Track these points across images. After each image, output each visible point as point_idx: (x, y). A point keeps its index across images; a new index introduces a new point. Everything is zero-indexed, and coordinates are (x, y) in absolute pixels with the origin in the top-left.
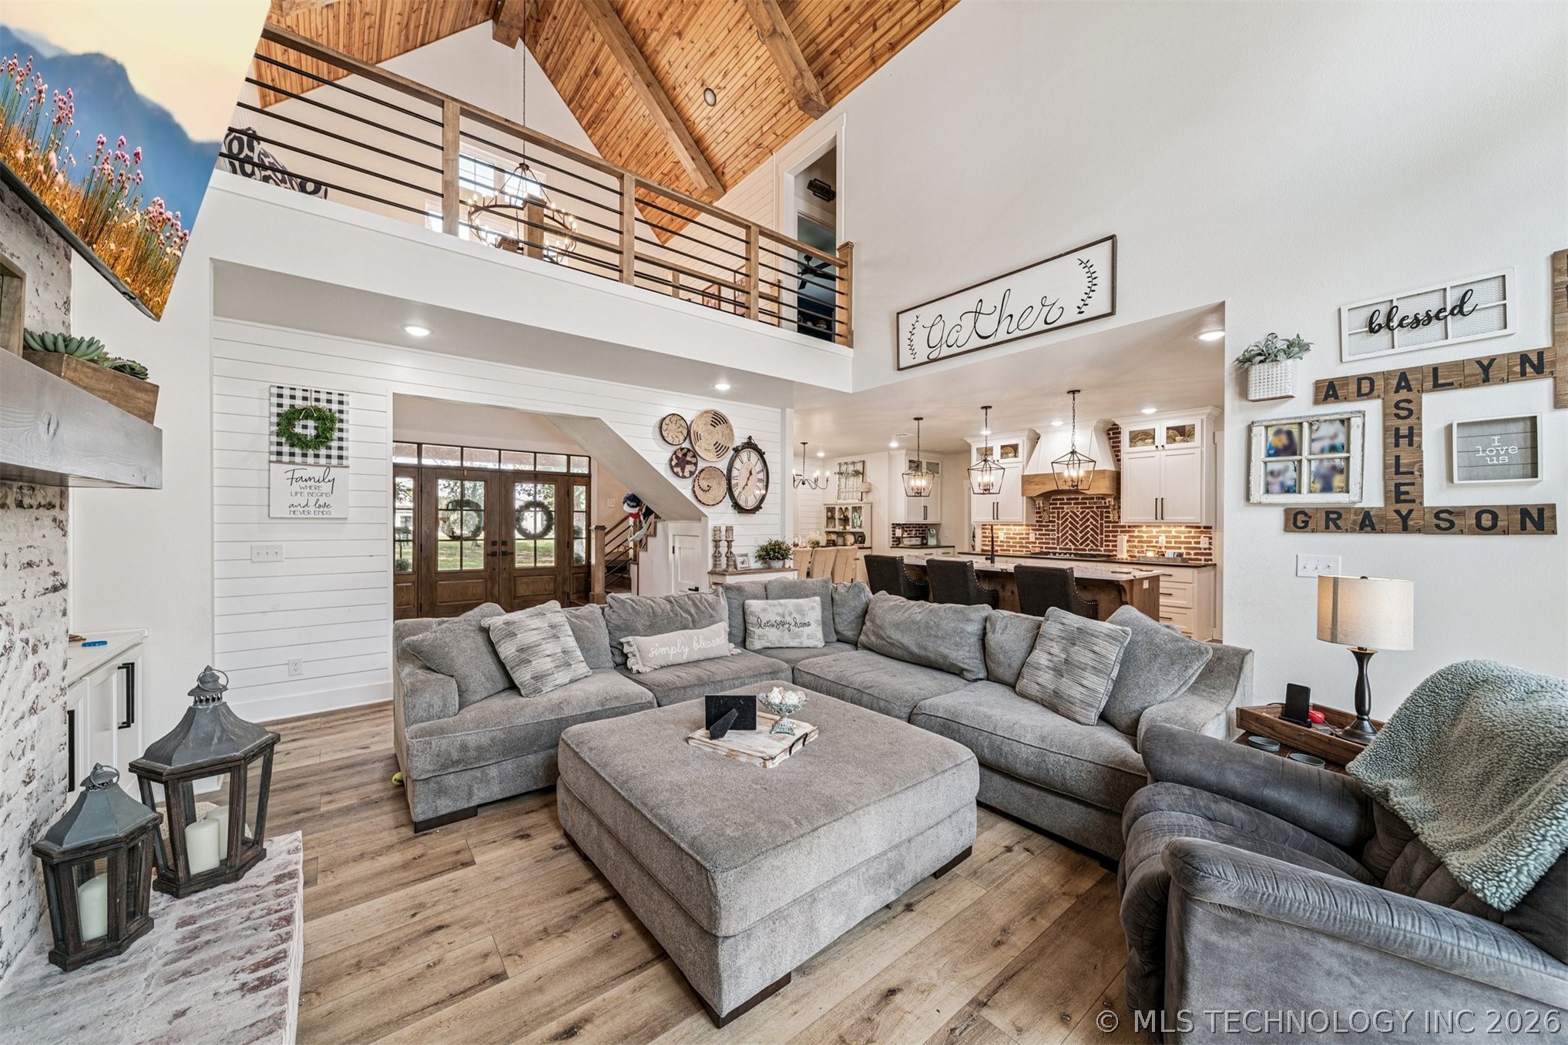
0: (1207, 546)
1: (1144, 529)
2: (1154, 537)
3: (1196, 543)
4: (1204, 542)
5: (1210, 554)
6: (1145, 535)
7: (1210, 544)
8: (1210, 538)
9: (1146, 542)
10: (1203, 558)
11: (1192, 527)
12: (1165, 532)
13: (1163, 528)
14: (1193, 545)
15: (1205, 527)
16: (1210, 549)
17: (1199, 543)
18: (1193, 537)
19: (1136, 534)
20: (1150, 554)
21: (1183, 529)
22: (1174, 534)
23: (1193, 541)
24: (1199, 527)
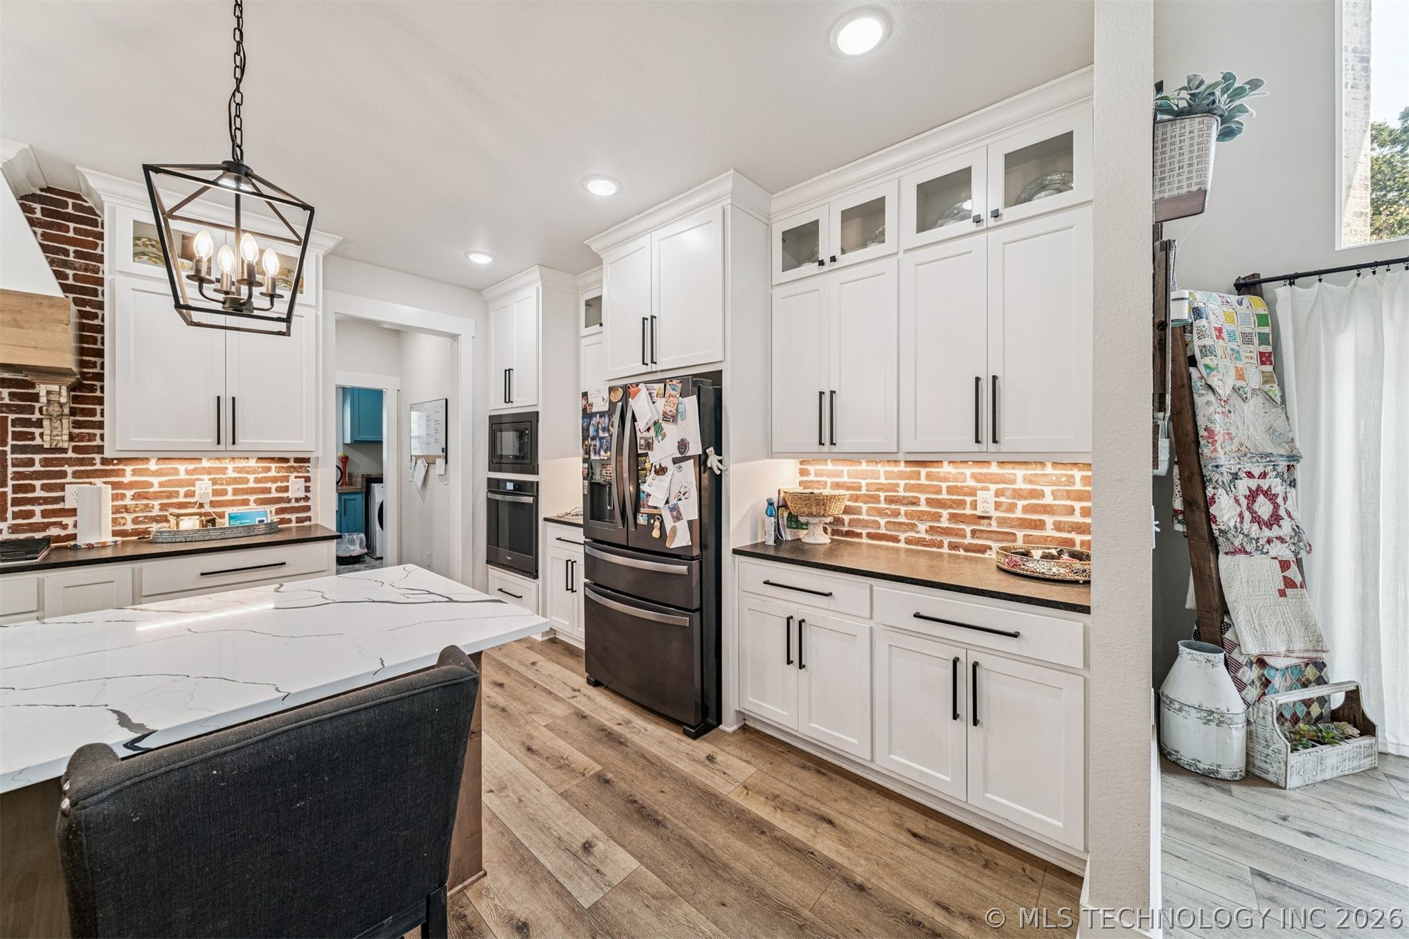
0: (302, 494)
1: (153, 465)
2: (181, 483)
3: (279, 490)
4: (296, 488)
5: (308, 509)
6: (155, 480)
7: (307, 489)
8: (308, 479)
9: (157, 496)
10: (293, 517)
11: (272, 459)
12: (209, 471)
13: (205, 464)
14: (274, 494)
15: (297, 460)
16: (307, 499)
17: (286, 489)
18: (274, 480)
19: (128, 478)
20: (190, 524)
21: (252, 463)
22: (231, 474)
23: (274, 486)
24: (286, 460)
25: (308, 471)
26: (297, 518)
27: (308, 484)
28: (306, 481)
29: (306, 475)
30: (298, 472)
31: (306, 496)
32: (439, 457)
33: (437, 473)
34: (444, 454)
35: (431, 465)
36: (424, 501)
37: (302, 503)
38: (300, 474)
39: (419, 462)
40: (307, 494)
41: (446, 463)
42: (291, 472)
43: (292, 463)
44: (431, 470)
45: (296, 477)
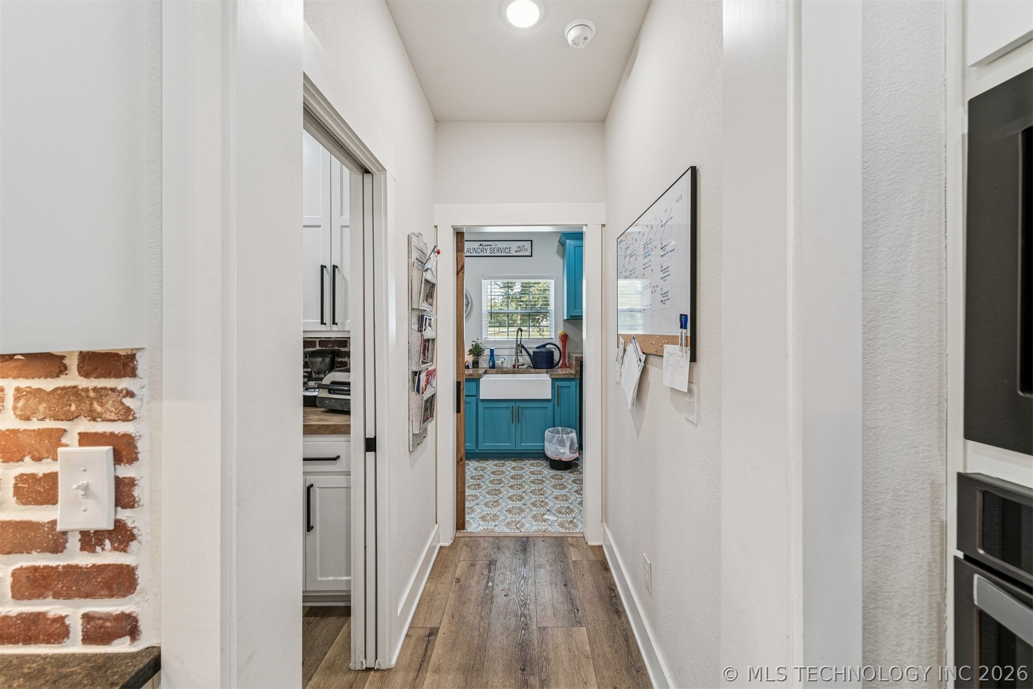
25: (127, 415)
26: (87, 618)
27: (125, 471)
28: (118, 459)
29: (120, 428)
30: (94, 417)
31: (119, 525)
32: (672, 340)
33: (667, 383)
34: (688, 332)
35: (652, 359)
36: (638, 433)
37: (107, 556)
38: (100, 427)
39: (630, 348)
40: (125, 515)
41: (693, 358)
42: (71, 418)
43: (73, 379)
44: (652, 370)
45: (86, 439)
